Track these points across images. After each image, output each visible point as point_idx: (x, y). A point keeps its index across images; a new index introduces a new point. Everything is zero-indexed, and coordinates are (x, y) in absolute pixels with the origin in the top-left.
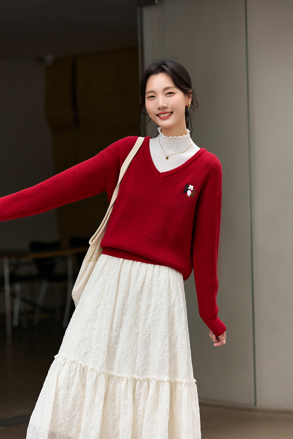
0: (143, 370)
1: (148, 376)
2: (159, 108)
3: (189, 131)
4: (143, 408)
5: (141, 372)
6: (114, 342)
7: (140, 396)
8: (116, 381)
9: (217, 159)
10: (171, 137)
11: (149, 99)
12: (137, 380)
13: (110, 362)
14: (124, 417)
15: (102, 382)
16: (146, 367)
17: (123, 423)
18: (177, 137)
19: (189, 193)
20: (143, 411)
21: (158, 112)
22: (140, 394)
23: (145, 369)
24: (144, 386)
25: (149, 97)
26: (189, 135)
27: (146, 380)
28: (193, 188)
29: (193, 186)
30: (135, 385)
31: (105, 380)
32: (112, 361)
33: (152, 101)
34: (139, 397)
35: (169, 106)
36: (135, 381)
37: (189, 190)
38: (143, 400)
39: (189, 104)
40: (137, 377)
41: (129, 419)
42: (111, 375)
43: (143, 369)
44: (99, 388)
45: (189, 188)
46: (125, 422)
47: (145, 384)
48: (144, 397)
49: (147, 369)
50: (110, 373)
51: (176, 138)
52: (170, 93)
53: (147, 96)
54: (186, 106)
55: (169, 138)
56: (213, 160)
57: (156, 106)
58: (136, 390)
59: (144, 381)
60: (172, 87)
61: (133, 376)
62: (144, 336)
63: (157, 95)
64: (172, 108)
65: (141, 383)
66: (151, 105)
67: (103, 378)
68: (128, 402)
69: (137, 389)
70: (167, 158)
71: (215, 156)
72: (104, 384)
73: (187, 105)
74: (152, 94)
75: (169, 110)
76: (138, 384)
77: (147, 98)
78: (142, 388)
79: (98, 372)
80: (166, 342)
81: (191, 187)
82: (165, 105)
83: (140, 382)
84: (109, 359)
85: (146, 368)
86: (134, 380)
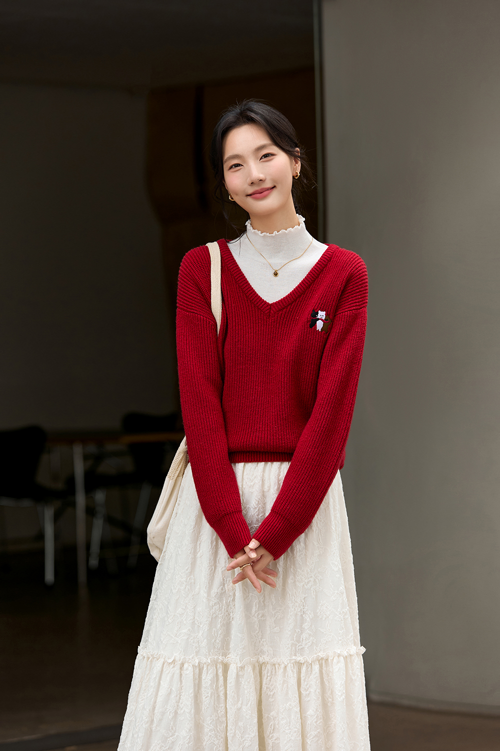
0: (310, 644)
1: (319, 654)
2: (252, 183)
3: (304, 219)
4: (315, 710)
5: (306, 648)
6: (258, 606)
7: (309, 690)
8: (272, 672)
9: (358, 259)
10: (277, 233)
11: (232, 170)
12: (301, 664)
13: (258, 641)
14: (286, 731)
15: (250, 681)
16: (313, 639)
17: (285, 742)
18: (286, 230)
19: (320, 325)
20: (316, 716)
21: (250, 190)
22: (308, 686)
23: (313, 643)
24: (314, 672)
25: (231, 167)
26: (303, 225)
27: (317, 662)
28: (325, 316)
29: (325, 312)
30: (299, 673)
31: (253, 676)
32: (261, 639)
33: (238, 174)
34: (308, 692)
35: (268, 178)
36: (299, 665)
37: (318, 319)
38: (314, 698)
39: (297, 173)
40: (301, 658)
41: (295, 734)
42: (263, 663)
43: (309, 642)
44: (246, 691)
45: (319, 317)
46: (288, 739)
47: (316, 668)
48: (316, 691)
49: (316, 641)
50: (261, 660)
51: (285, 232)
52: (266, 156)
53: (226, 166)
54: (293, 176)
55: (274, 235)
56: (352, 261)
57: (246, 180)
58: (302, 681)
59: (313, 664)
60: (270, 145)
61: (294, 657)
62: (305, 586)
63: (245, 161)
64: (274, 180)
65: (310, 668)
66: (235, 181)
67: (250, 673)
68: (290, 705)
69: (302, 679)
70: (276, 274)
71: (357, 255)
72: (253, 682)
73: (295, 175)
74: (236, 162)
75: (268, 185)
76: (304, 669)
77: (228, 168)
78: (310, 677)
79: (239, 665)
80: (341, 588)
81: (322, 314)
82: (262, 176)
83: (307, 665)
84: (256, 637)
85: (314, 641)
86: (297, 664)
